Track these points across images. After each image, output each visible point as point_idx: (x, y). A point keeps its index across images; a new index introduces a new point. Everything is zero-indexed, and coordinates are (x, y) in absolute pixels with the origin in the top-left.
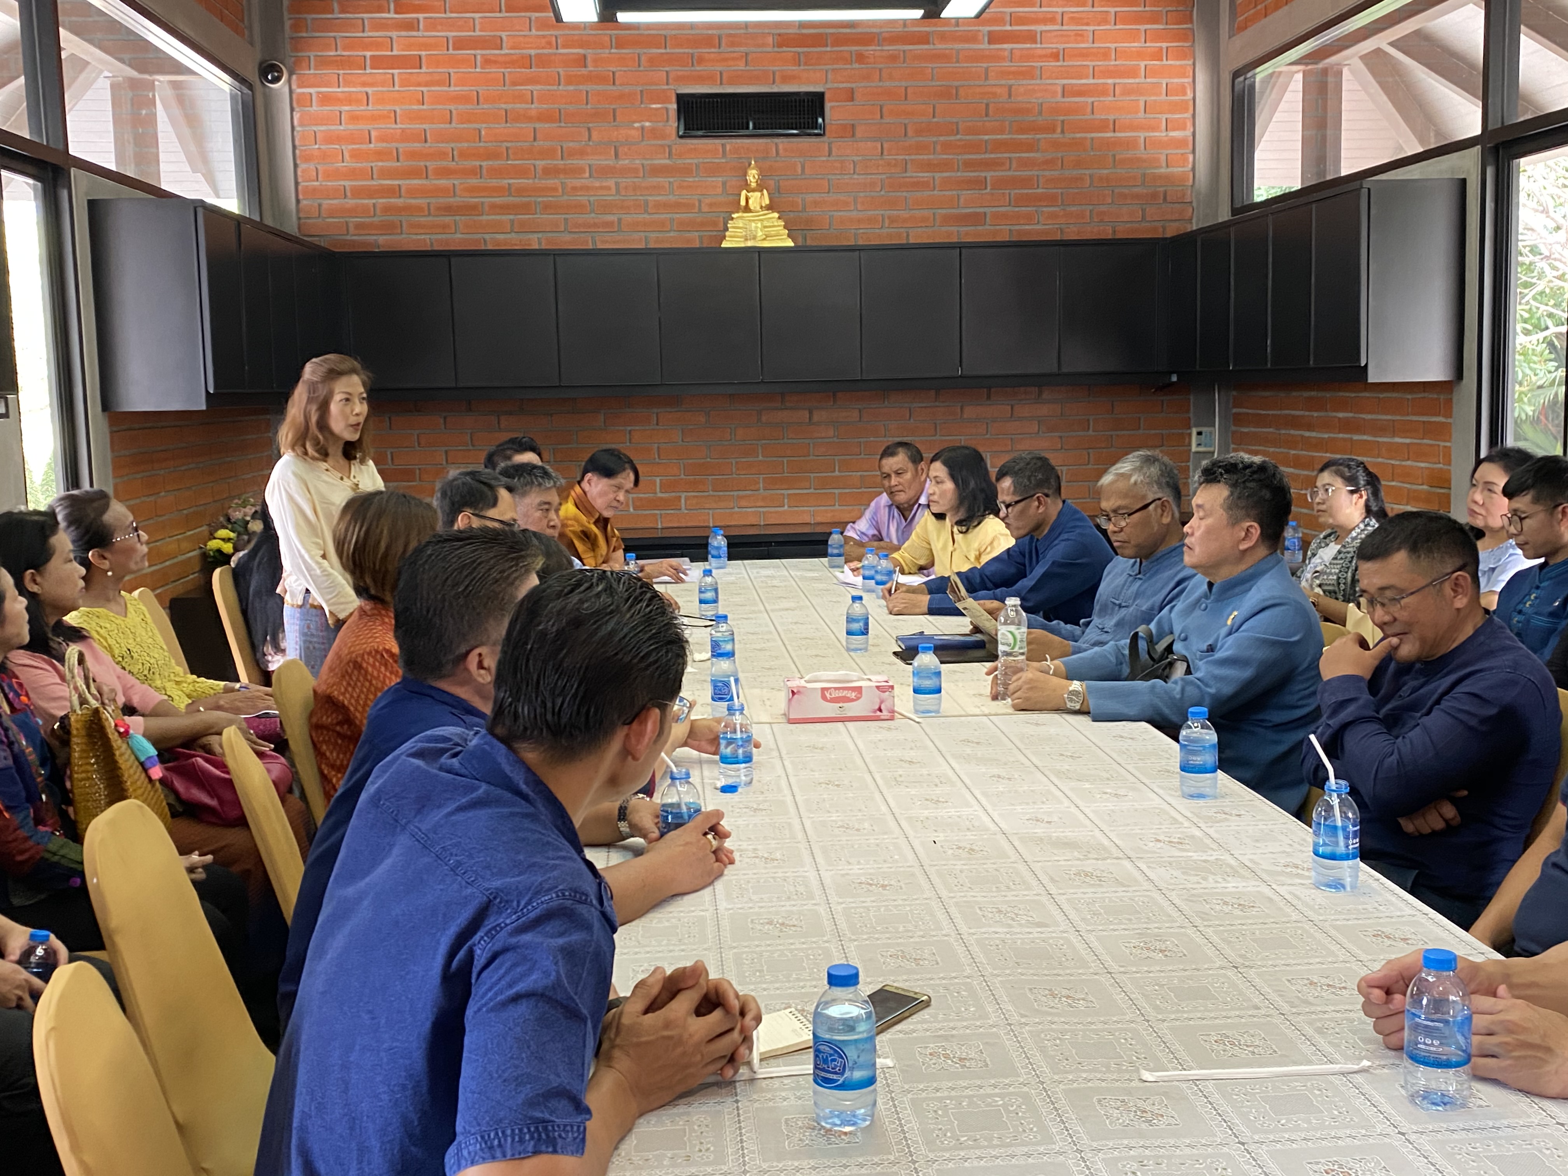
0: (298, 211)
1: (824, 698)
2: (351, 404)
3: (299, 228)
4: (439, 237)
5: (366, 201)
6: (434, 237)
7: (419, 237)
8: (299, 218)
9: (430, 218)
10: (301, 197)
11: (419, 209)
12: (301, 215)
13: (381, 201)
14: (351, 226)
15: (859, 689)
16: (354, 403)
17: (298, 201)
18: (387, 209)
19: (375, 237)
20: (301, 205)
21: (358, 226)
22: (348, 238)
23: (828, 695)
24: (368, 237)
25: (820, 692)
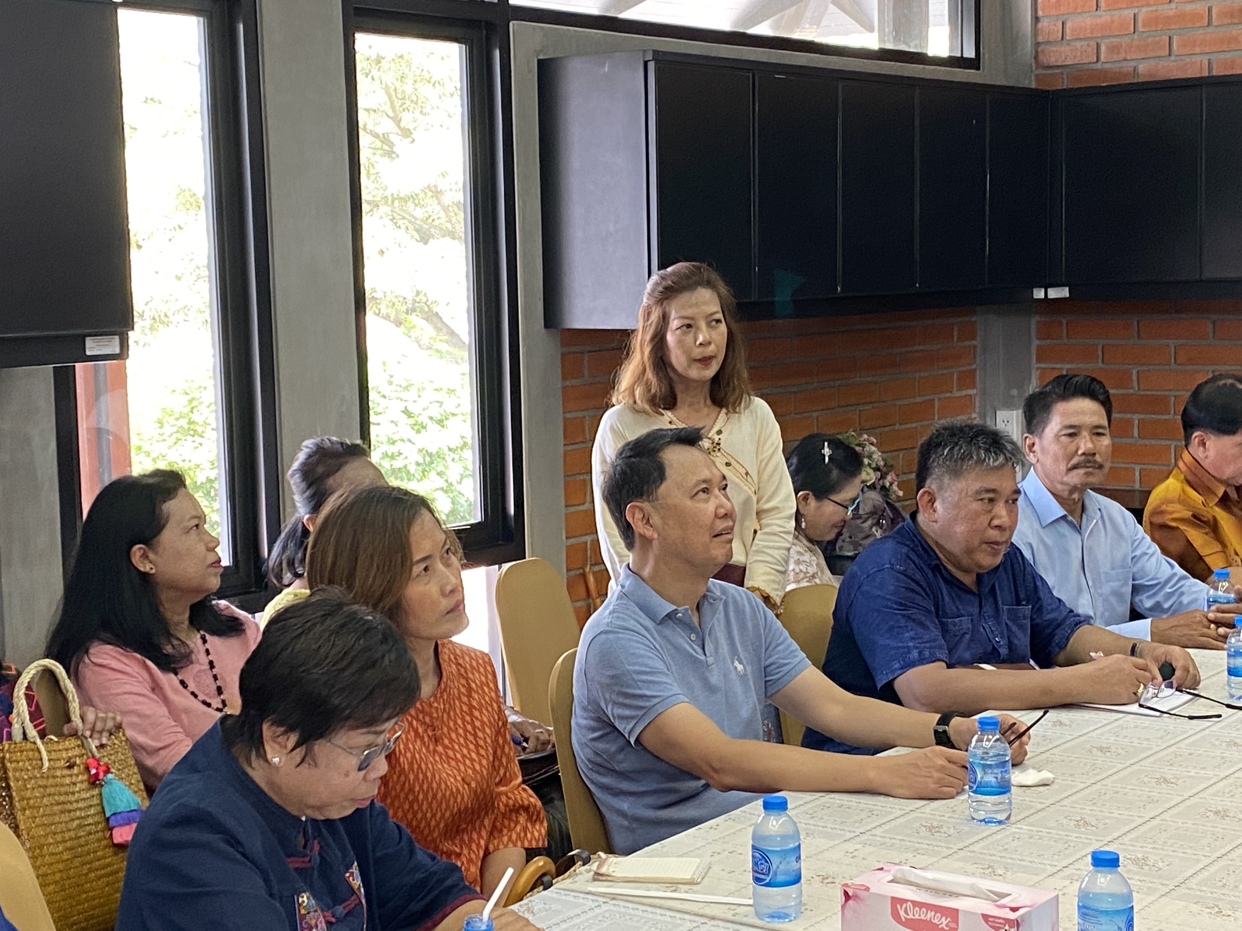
0: (1035, 32)
1: (896, 915)
2: (693, 330)
3: (1036, 57)
4: (1222, 56)
5: (1126, 12)
6: (1213, 57)
7: (1194, 59)
8: (1037, 44)
9: (1210, 29)
10: (1040, 13)
11: (1195, 17)
12: (1040, 39)
13: (1144, 10)
14: (1103, 48)
15: (953, 913)
16: (698, 329)
17: (1036, 19)
18: (1153, 21)
19: (1133, 64)
20: (1040, 25)
21: (1113, 49)
22: (1099, 66)
23: (902, 913)
24: (1124, 64)
25: (889, 902)
